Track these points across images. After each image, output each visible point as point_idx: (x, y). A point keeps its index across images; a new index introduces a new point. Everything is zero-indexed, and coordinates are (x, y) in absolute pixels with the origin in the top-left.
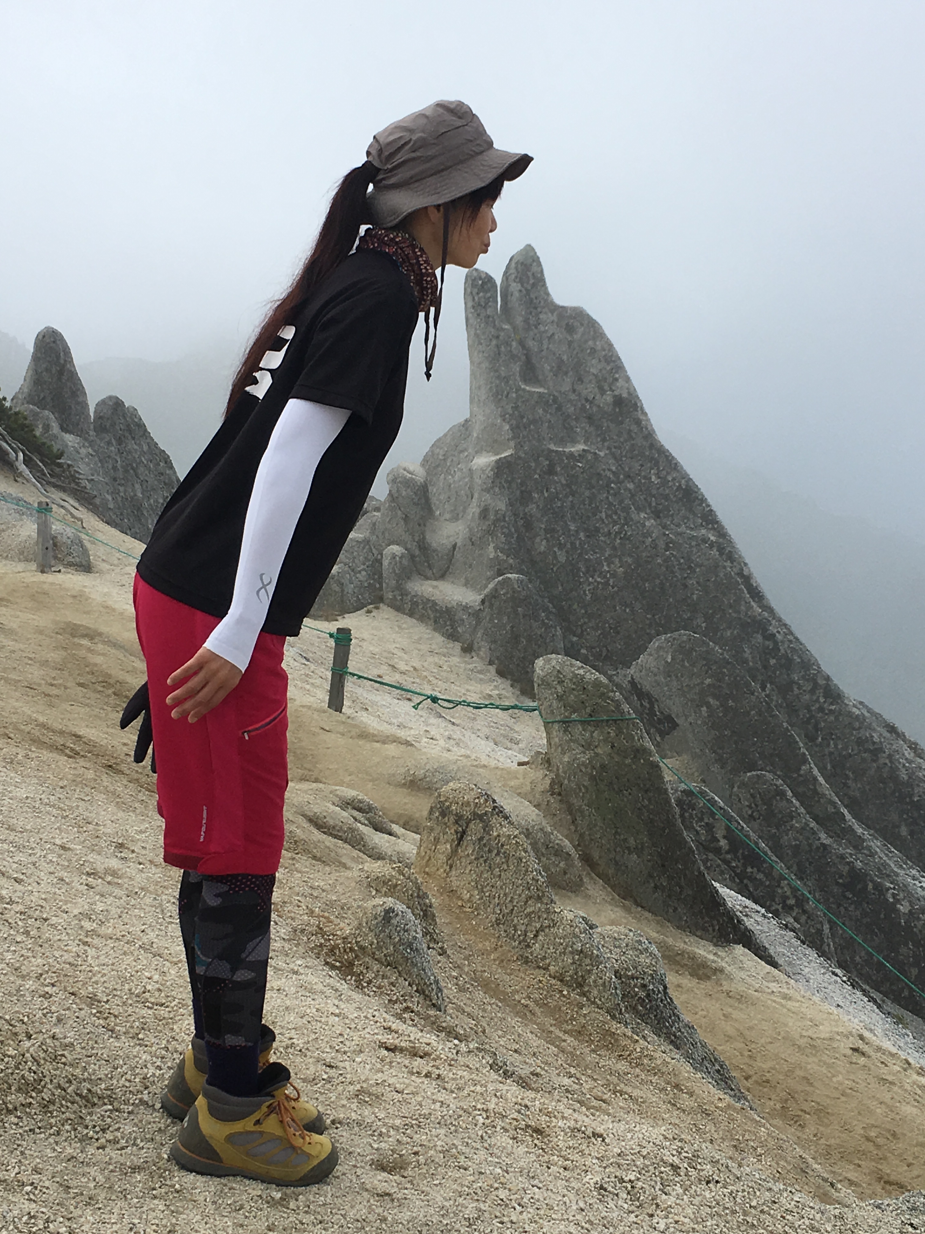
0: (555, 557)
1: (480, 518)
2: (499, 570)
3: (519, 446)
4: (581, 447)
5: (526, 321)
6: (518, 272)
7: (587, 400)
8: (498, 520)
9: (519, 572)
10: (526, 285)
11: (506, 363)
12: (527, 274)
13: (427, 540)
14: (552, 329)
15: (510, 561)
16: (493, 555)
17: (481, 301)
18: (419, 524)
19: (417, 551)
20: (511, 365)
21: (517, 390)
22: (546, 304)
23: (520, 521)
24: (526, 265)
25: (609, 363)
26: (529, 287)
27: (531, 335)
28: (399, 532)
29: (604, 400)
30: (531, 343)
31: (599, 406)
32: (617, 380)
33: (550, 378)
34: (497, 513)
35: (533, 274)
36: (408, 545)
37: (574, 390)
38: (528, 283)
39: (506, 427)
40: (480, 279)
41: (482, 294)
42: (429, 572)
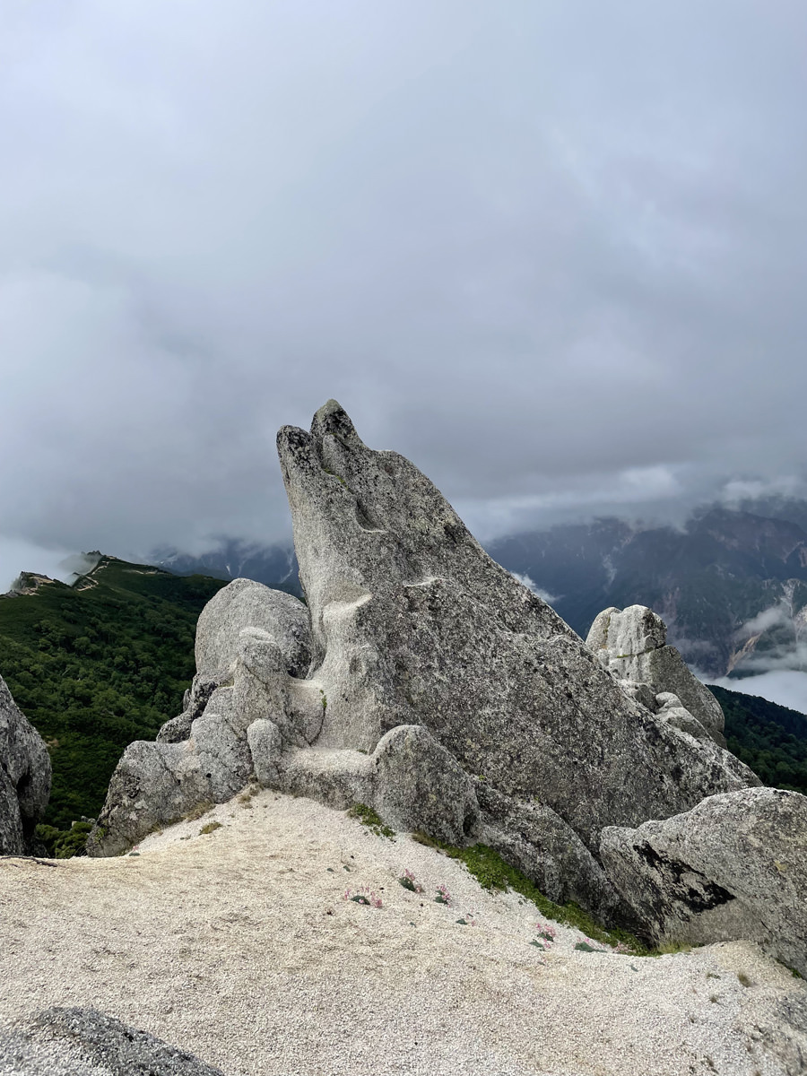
0: (437, 695)
1: (350, 672)
4: (431, 579)
5: (349, 468)
6: (329, 425)
7: (422, 533)
8: (371, 670)
9: (405, 720)
10: (339, 435)
11: (341, 509)
12: (337, 426)
13: (293, 705)
14: (374, 472)
15: (395, 710)
16: (374, 708)
17: (302, 454)
18: (283, 691)
19: (285, 720)
20: (346, 510)
21: (358, 534)
22: (361, 450)
23: (392, 665)
24: (335, 417)
25: (431, 495)
26: (342, 436)
27: (356, 479)
28: (261, 703)
29: (437, 531)
30: (358, 487)
31: (434, 537)
32: (443, 510)
33: (385, 518)
34: (368, 663)
35: (343, 425)
36: (274, 715)
37: (409, 526)
38: (341, 433)
39: (356, 572)
40: (296, 435)
41: (300, 449)
42: (301, 739)
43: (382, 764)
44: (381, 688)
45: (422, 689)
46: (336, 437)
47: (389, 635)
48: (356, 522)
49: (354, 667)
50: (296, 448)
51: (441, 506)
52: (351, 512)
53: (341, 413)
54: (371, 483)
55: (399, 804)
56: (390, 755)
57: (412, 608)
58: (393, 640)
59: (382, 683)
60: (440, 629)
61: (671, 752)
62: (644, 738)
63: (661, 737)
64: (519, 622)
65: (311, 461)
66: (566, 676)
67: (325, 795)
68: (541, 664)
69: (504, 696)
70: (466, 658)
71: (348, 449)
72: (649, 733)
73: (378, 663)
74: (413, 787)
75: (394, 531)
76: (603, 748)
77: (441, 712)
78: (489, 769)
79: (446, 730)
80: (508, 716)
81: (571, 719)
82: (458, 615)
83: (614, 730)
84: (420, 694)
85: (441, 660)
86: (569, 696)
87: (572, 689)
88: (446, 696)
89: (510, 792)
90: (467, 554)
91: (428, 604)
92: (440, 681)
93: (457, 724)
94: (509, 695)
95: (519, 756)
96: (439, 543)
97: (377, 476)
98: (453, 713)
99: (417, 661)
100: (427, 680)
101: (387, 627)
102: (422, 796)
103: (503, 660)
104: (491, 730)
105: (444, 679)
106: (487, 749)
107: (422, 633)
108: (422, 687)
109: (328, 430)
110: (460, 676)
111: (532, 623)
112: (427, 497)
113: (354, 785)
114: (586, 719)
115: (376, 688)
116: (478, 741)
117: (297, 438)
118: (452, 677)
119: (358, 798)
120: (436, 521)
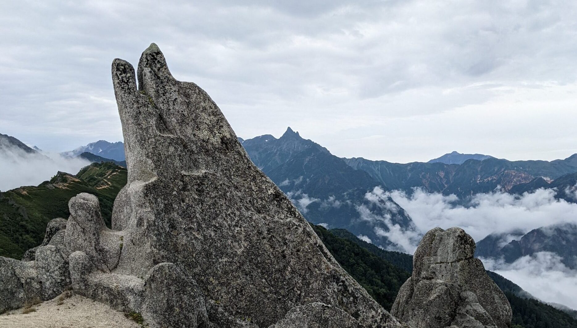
0: (194, 247)
1: (137, 226)
2: (154, 260)
3: (160, 174)
4: (204, 171)
5: (157, 91)
6: (148, 60)
7: (204, 141)
8: (150, 226)
9: (168, 260)
10: (154, 68)
11: (145, 119)
12: (154, 62)
14: (175, 96)
15: (162, 253)
16: (149, 251)
17: (125, 79)
18: (94, 234)
20: (149, 120)
21: (155, 136)
22: (169, 80)
23: (166, 226)
24: (153, 56)
25: (215, 116)
26: (156, 70)
27: (161, 100)
28: (80, 241)
29: (216, 140)
30: (161, 105)
31: (212, 144)
32: (222, 127)
33: (178, 127)
34: (148, 222)
35: (158, 62)
37: (194, 135)
38: (155, 67)
39: (150, 161)
40: (122, 65)
41: (124, 75)
42: (104, 267)
43: (148, 285)
44: (155, 238)
46: (152, 69)
47: (165, 205)
48: (155, 128)
49: (140, 223)
50: (121, 74)
51: (221, 124)
52: (153, 121)
53: (159, 53)
54: (171, 103)
55: (156, 312)
56: (152, 280)
57: (184, 189)
58: (168, 209)
59: (156, 235)
60: (202, 204)
61: (354, 301)
62: (336, 290)
63: (348, 291)
64: (264, 207)
66: (285, 244)
67: (111, 302)
68: (268, 234)
69: (239, 252)
70: (217, 225)
71: (159, 78)
72: (340, 288)
73: (154, 222)
74: (164, 301)
75: (182, 137)
76: (301, 292)
77: (195, 258)
78: (222, 297)
79: (197, 270)
80: (238, 264)
81: (281, 271)
82: (216, 197)
83: (312, 282)
84: (183, 245)
85: (199, 225)
86: (284, 257)
87: (287, 252)
88: (199, 247)
89: (234, 313)
90: (234, 158)
91: (196, 187)
92: (196, 238)
93: (205, 267)
94: (243, 252)
95: (242, 291)
96: (215, 149)
97: (176, 99)
98: (202, 259)
99: (183, 224)
100: (188, 237)
101: (164, 200)
102: (170, 308)
103: (243, 229)
104: (226, 273)
105: (199, 237)
106: (222, 284)
107: (188, 206)
108: (184, 241)
109: (147, 64)
110: (210, 236)
111: (273, 208)
112: (212, 117)
113: (130, 298)
114: (293, 272)
115: (151, 238)
116: (218, 279)
117: (123, 67)
118: (204, 236)
119: (131, 306)
120: (215, 134)
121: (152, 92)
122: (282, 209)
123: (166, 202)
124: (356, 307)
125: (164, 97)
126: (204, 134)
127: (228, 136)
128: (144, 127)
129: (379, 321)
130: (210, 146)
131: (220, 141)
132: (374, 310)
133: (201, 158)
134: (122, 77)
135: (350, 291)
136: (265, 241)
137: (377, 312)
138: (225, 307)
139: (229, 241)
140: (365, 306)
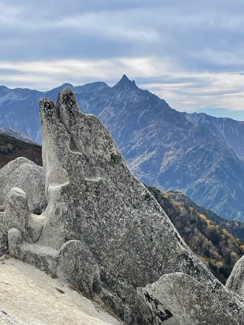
0: (92, 230)
1: (55, 214)
2: (66, 238)
3: (71, 180)
4: (99, 178)
5: (70, 122)
6: (64, 99)
7: (100, 157)
8: (64, 214)
9: (75, 238)
10: (68, 105)
11: (63, 141)
12: (68, 100)
13: (29, 225)
14: (82, 125)
15: (71, 233)
16: (63, 231)
17: (49, 113)
18: (25, 218)
19: (24, 230)
20: (65, 142)
21: (69, 153)
22: (78, 113)
23: (74, 214)
24: (68, 96)
25: (108, 139)
26: (70, 106)
27: (73, 127)
28: (16, 221)
29: (108, 157)
30: (73, 131)
31: (105, 159)
32: (112, 147)
33: (83, 147)
34: (63, 212)
35: (71, 100)
36: (20, 227)
37: (94, 152)
39: (65, 171)
40: (48, 103)
41: (49, 110)
42: (30, 239)
43: (62, 254)
44: (67, 223)
45: (85, 226)
46: (67, 106)
47: (74, 201)
48: (69, 148)
49: (57, 212)
50: (47, 110)
51: (112, 145)
52: (68, 143)
53: (71, 94)
54: (79, 130)
55: (66, 272)
56: (66, 251)
57: (87, 190)
58: (76, 203)
59: (68, 221)
60: (98, 201)
61: (197, 273)
62: (185, 265)
63: (194, 266)
64: (138, 204)
65: (53, 117)
66: (153, 231)
67: (36, 264)
68: (142, 224)
69: (122, 235)
70: (108, 216)
71: (71, 112)
72: (188, 263)
73: (67, 212)
74: (73, 266)
75: (86, 154)
76: (162, 265)
77: (92, 237)
78: (109, 265)
79: (93, 246)
80: (121, 244)
81: (150, 249)
82: (107, 196)
83: (169, 258)
84: (84, 228)
85: (96, 216)
86: (152, 240)
87: (154, 237)
88: (95, 231)
89: (117, 276)
90: (119, 169)
91: (95, 189)
92: (93, 224)
93: (98, 244)
94: (124, 235)
95: (123, 261)
96: (107, 162)
97: (83, 127)
98: (97, 239)
99: (85, 214)
100: (88, 223)
101: (74, 197)
102: (77, 270)
103: (124, 219)
104: (112, 249)
105: (96, 223)
106: (110, 256)
107: (89, 202)
109: (63, 102)
110: (103, 223)
111: (144, 205)
112: (105, 140)
113: (50, 262)
114: (157, 251)
115: (65, 223)
116: (107, 253)
117: (48, 105)
118: (99, 223)
119: (50, 267)
120: (107, 152)
121: (67, 122)
122: (151, 206)
123: (75, 199)
124: (198, 277)
125: (75, 126)
126: (100, 152)
127: (116, 154)
128: (62, 146)
129: (213, 288)
130: (104, 161)
131: (110, 157)
132: (211, 280)
133: (98, 169)
134: (48, 112)
135: (195, 266)
136: (139, 228)
137: (212, 281)
138: (110, 271)
139: (115, 228)
140: (205, 277)
